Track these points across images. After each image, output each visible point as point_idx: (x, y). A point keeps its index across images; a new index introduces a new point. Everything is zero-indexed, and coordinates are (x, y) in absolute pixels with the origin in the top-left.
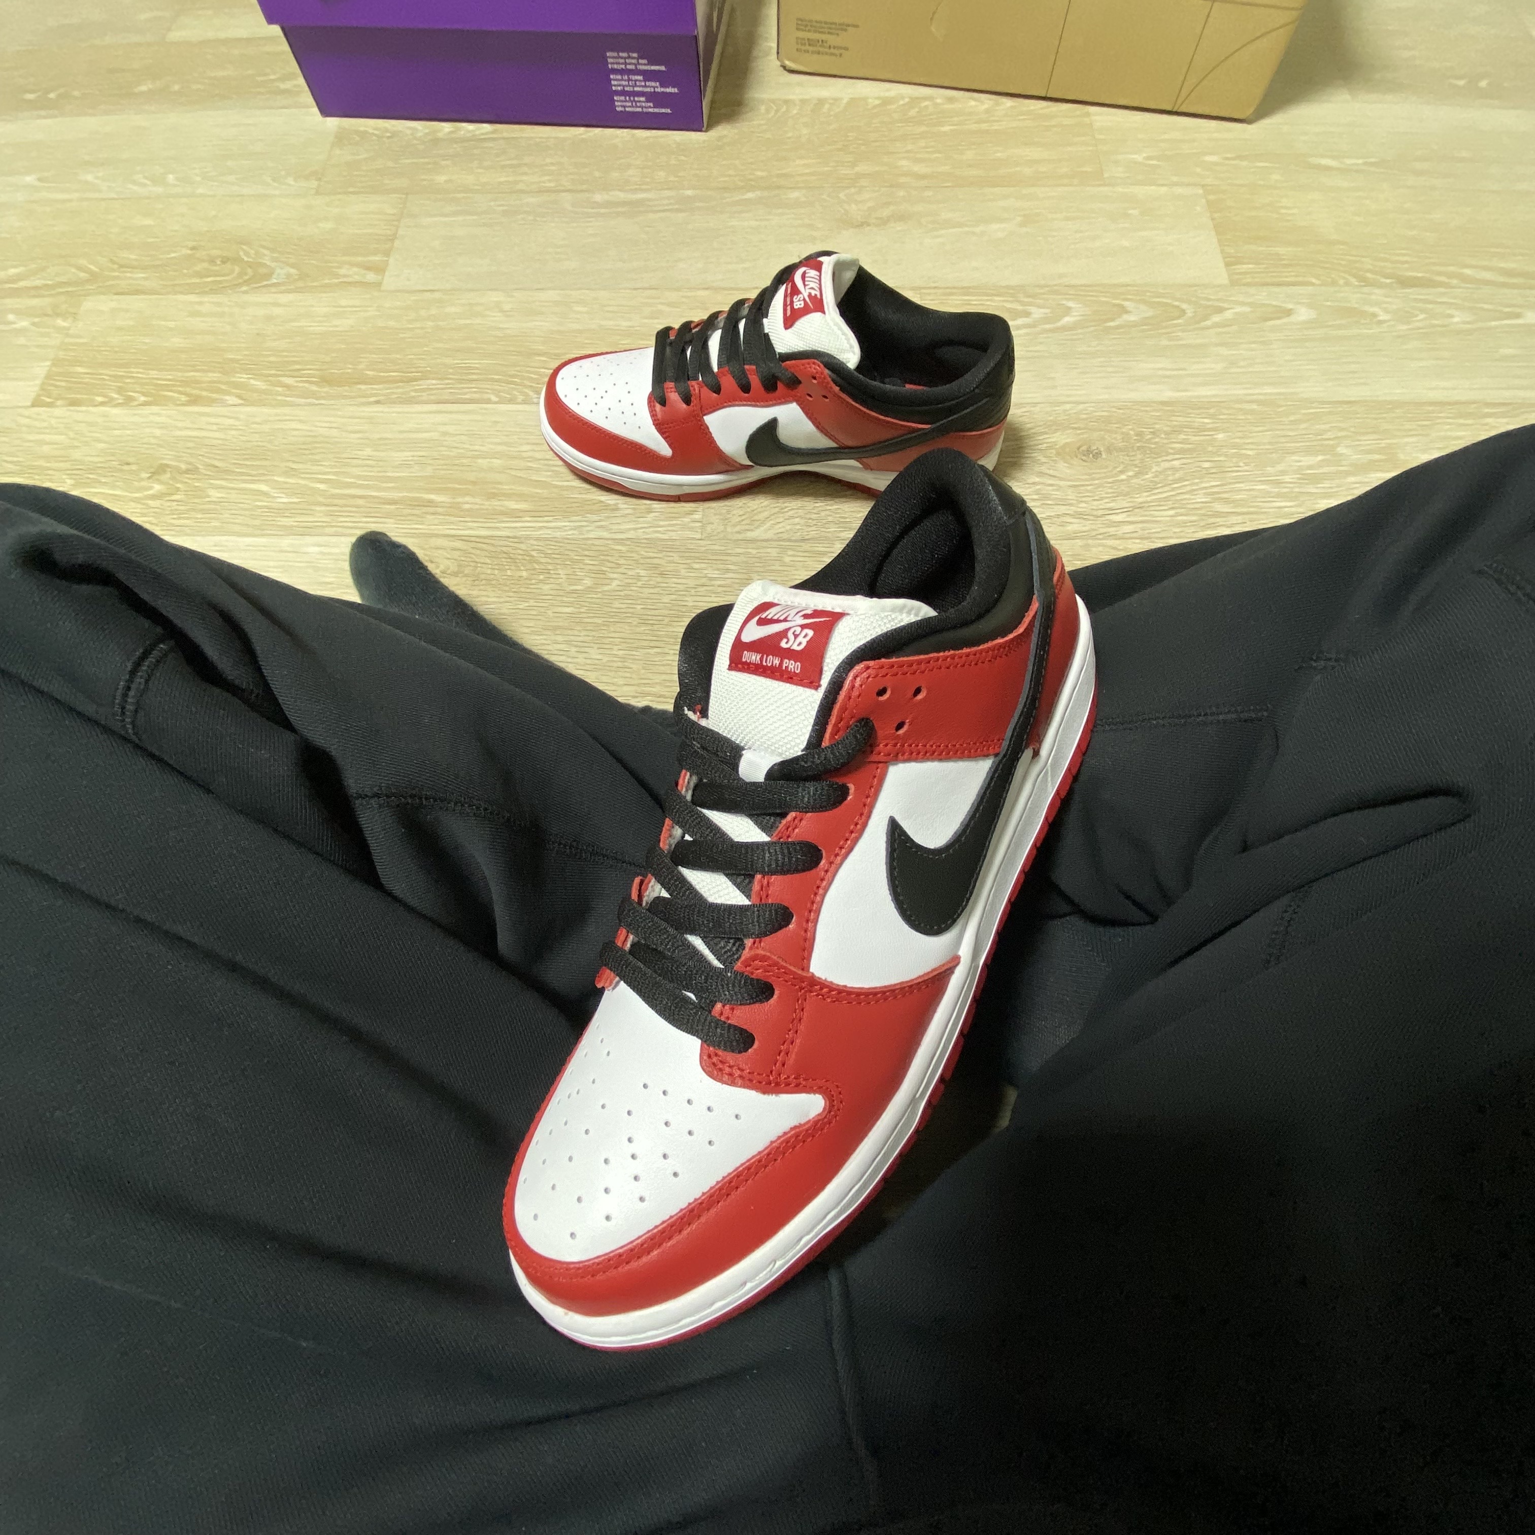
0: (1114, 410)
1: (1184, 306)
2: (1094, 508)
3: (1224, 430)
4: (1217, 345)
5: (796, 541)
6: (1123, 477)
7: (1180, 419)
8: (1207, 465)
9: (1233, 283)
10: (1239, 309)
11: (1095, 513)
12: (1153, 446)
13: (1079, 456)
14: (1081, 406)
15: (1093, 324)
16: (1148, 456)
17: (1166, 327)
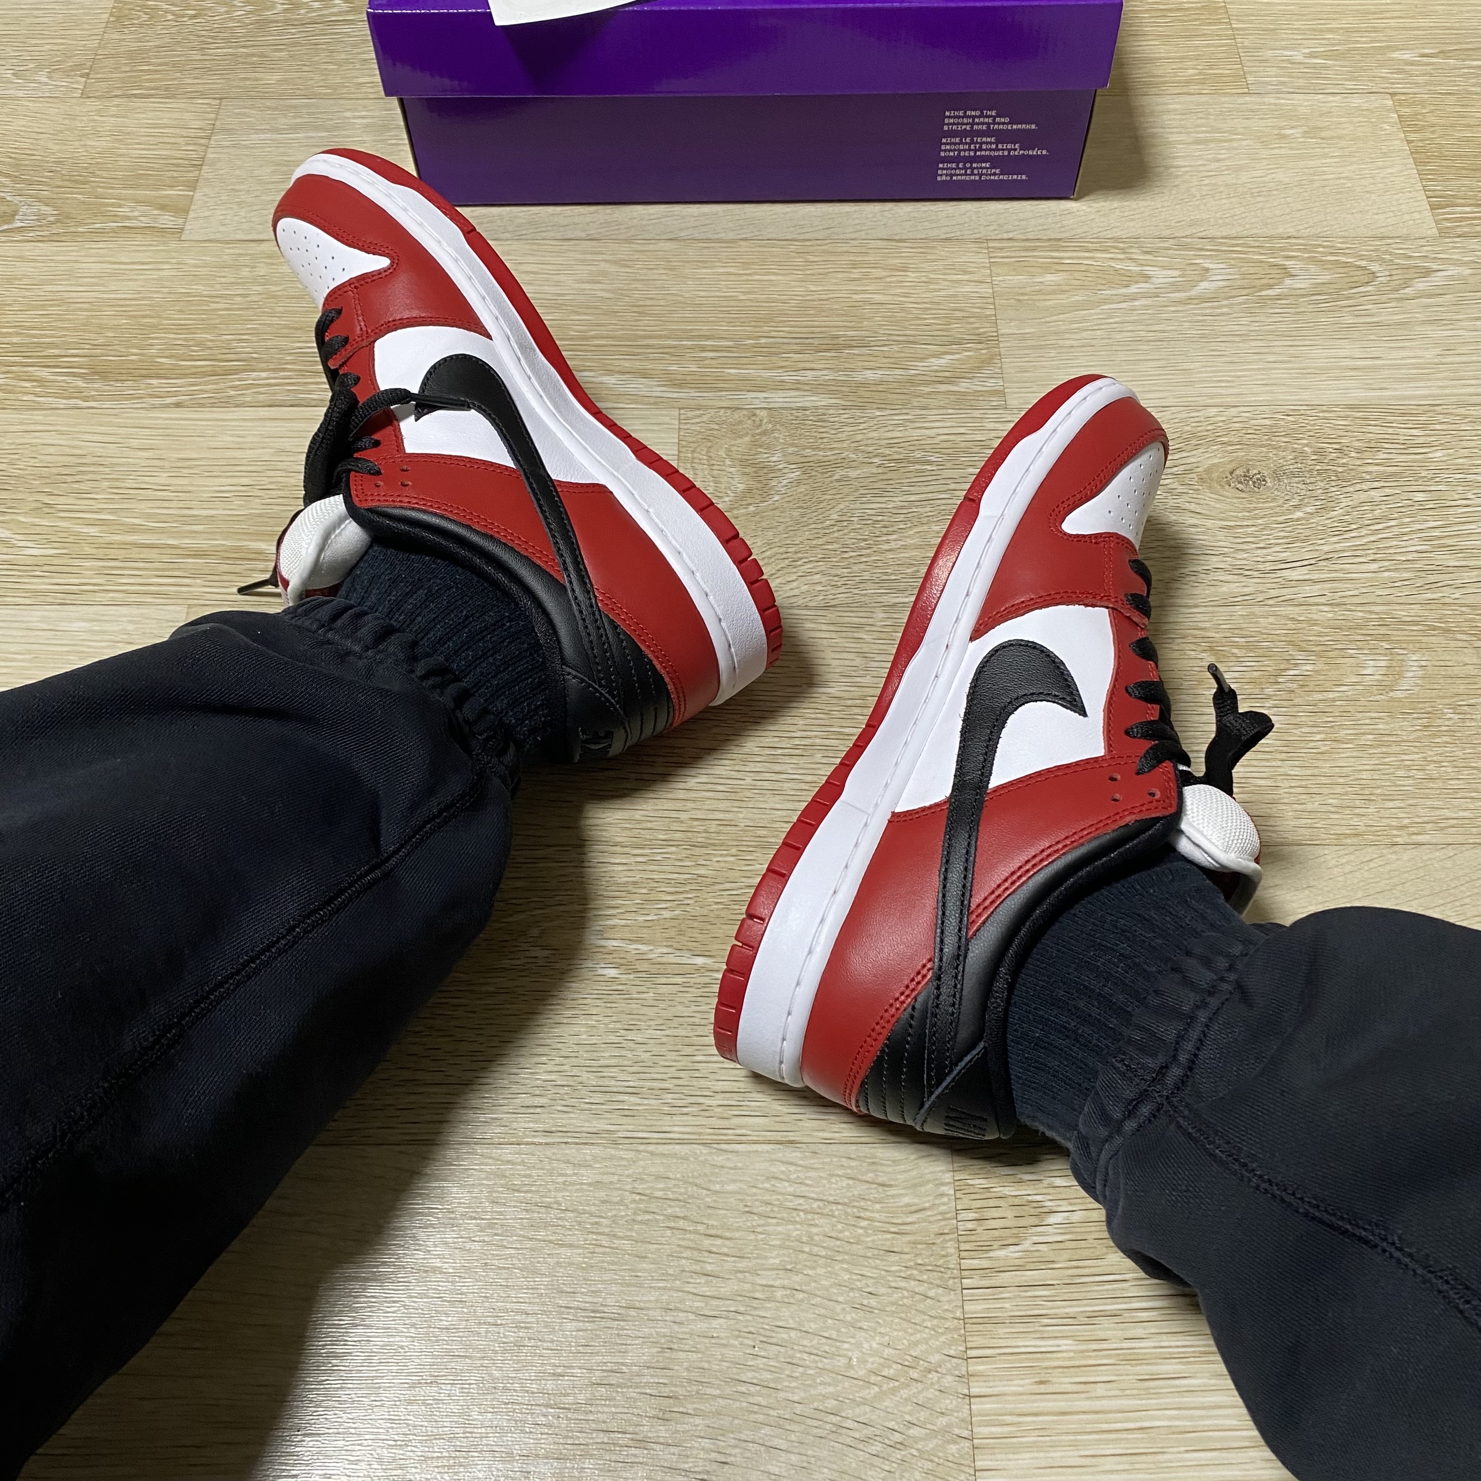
0: (1279, 416)
1: (1375, 267)
2: (1259, 559)
3: (1444, 447)
4: (1424, 322)
5: (816, 608)
6: (1299, 514)
7: (1377, 430)
8: (1420, 496)
9: (1443, 233)
10: (1453, 271)
11: (1261, 567)
12: (1340, 469)
13: (1232, 485)
14: (1234, 411)
15: (1244, 292)
16: (1333, 484)
17: (1349, 298)
